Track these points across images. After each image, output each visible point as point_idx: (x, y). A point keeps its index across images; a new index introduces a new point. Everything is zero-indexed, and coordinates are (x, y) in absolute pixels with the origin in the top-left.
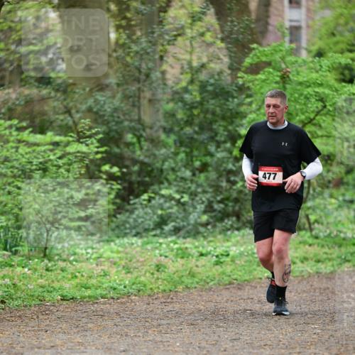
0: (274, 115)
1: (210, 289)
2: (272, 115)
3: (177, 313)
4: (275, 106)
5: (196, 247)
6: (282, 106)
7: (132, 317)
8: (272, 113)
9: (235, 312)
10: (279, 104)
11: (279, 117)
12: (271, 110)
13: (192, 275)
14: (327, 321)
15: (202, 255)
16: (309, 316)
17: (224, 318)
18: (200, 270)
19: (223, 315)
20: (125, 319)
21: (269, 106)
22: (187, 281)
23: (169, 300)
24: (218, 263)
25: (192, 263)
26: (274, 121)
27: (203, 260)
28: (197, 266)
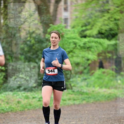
1: (37, 110)
3: (25, 118)
5: (32, 95)
7: (9, 120)
13: (30, 105)
14: (77, 121)
15: (33, 98)
16: (71, 119)
18: (33, 103)
19: (41, 119)
20: (7, 120)
22: (29, 107)
23: (22, 114)
24: (39, 101)
25: (30, 101)
27: (34, 100)
28: (32, 102)
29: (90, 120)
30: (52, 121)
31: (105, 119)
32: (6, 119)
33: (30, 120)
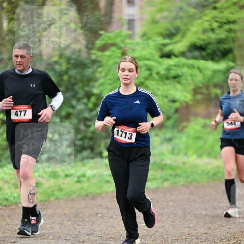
0: (21, 63)
1: (73, 200)
2: (20, 64)
3: (50, 216)
4: (22, 57)
5: (64, 171)
6: (28, 56)
8: (19, 62)
9: (91, 215)
10: (25, 54)
11: (25, 65)
12: (19, 60)
13: (60, 190)
15: (67, 176)
17: (83, 220)
18: (66, 186)
19: (82, 217)
21: (17, 56)
22: (57, 194)
23: (45, 207)
24: (78, 182)
25: (60, 181)
26: (21, 69)
27: (68, 180)
28: (64, 184)
29: (179, 219)
30: (104, 221)
31: (207, 217)
32: (12, 217)
33: (59, 219)
